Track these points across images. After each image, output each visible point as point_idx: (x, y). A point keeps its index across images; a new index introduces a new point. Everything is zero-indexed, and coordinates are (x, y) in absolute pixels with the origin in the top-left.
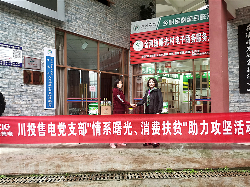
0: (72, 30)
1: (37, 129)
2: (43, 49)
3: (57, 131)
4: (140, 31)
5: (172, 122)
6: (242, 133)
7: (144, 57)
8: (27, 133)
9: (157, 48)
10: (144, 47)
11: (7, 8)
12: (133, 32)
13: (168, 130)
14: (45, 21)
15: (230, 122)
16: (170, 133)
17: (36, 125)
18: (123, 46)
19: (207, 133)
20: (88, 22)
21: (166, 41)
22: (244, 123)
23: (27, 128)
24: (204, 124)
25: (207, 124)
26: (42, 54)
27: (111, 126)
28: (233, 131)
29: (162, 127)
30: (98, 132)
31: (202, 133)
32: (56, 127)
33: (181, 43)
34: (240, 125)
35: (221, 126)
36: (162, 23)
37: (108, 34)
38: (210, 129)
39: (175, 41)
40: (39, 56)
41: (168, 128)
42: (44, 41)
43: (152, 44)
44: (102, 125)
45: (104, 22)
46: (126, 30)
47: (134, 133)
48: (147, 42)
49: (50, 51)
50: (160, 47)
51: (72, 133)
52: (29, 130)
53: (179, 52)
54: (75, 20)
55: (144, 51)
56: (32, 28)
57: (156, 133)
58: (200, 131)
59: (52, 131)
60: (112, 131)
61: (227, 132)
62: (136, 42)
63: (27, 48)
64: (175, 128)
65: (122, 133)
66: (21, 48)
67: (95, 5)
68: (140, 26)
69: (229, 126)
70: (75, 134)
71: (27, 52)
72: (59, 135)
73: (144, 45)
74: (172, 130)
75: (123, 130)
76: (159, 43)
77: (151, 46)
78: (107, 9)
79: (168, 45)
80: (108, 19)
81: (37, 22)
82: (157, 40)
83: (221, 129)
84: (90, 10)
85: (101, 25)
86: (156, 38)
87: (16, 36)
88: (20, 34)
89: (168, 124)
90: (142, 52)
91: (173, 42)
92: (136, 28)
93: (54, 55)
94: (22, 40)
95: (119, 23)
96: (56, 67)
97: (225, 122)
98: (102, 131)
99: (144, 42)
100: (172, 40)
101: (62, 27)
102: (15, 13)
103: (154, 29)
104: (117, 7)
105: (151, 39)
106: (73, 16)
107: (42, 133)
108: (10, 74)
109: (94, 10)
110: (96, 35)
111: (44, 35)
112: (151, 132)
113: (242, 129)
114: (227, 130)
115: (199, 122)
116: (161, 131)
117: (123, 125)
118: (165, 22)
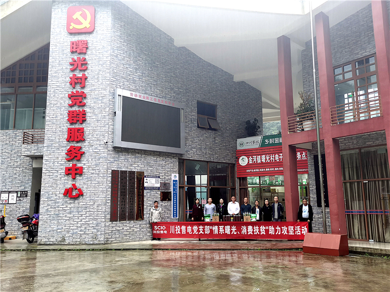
0: (189, 157)
1: (181, 229)
2: (171, 175)
3: (193, 231)
4: (245, 147)
5: (259, 227)
6: (300, 234)
7: (249, 171)
8: (175, 232)
9: (260, 163)
10: (248, 162)
11: (153, 153)
12: (239, 148)
13: (257, 232)
14: (172, 155)
15: (293, 227)
16: (259, 233)
17: (181, 227)
18: (229, 162)
19: (279, 233)
20: (200, 149)
21: (268, 158)
22: (301, 228)
23: (175, 229)
24: (278, 228)
25: (280, 228)
26: (171, 179)
27: (224, 229)
28: (294, 232)
29: (254, 229)
30: (216, 232)
31: (277, 234)
32: (192, 229)
33: (280, 160)
34: (299, 229)
35: (288, 229)
36: (263, 142)
37: (216, 154)
38: (282, 231)
39: (275, 158)
40: (169, 180)
41: (257, 230)
42: (171, 169)
43: (255, 160)
44: (219, 228)
45: (213, 145)
46: (232, 147)
47: (237, 233)
48: (251, 159)
49: (175, 176)
50: (262, 163)
51: (201, 232)
52: (176, 230)
53: (279, 168)
54: (191, 150)
55: (249, 166)
56: (165, 162)
57: (250, 233)
58: (275, 232)
59: (189, 231)
60: (224, 232)
61: (291, 233)
62: (242, 158)
63: (162, 176)
64: (261, 230)
65: (231, 233)
66: (159, 177)
67: (205, 134)
68: (245, 143)
69: (292, 229)
70: (203, 233)
71: (162, 179)
72: (194, 233)
73: (249, 160)
74: (260, 231)
75: (231, 231)
76: (261, 159)
77: (254, 162)
78: (215, 133)
79: (269, 161)
80: (216, 142)
81: (168, 157)
82: (260, 156)
83: (288, 231)
84: (202, 139)
85: (211, 148)
86: (258, 155)
87: (157, 169)
88: (159, 168)
89: (257, 228)
90: (247, 166)
91: (273, 159)
92: (241, 144)
93: (177, 179)
94: (160, 171)
95: (225, 143)
96: (179, 187)
97: (290, 227)
98: (219, 231)
99: (248, 158)
100: (273, 157)
101: (182, 157)
102: (157, 155)
103: (257, 146)
104: (224, 129)
105: (254, 155)
106: (190, 147)
107: (184, 232)
108: (154, 195)
109: (205, 138)
110: (206, 158)
111: (172, 165)
112: (247, 232)
113: (300, 231)
114: (291, 232)
115: (275, 227)
116: (253, 232)
117: (231, 228)
118: (266, 141)
